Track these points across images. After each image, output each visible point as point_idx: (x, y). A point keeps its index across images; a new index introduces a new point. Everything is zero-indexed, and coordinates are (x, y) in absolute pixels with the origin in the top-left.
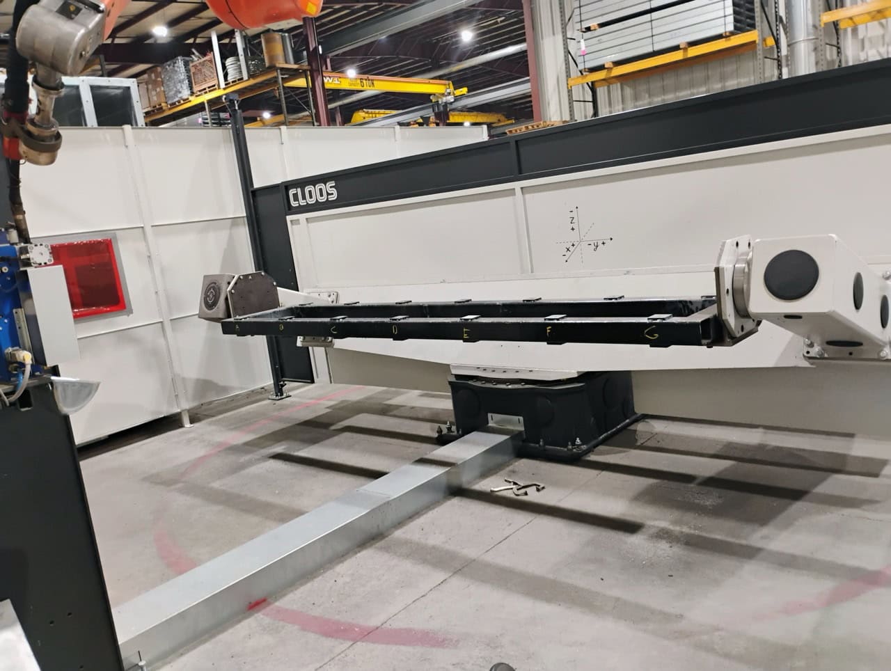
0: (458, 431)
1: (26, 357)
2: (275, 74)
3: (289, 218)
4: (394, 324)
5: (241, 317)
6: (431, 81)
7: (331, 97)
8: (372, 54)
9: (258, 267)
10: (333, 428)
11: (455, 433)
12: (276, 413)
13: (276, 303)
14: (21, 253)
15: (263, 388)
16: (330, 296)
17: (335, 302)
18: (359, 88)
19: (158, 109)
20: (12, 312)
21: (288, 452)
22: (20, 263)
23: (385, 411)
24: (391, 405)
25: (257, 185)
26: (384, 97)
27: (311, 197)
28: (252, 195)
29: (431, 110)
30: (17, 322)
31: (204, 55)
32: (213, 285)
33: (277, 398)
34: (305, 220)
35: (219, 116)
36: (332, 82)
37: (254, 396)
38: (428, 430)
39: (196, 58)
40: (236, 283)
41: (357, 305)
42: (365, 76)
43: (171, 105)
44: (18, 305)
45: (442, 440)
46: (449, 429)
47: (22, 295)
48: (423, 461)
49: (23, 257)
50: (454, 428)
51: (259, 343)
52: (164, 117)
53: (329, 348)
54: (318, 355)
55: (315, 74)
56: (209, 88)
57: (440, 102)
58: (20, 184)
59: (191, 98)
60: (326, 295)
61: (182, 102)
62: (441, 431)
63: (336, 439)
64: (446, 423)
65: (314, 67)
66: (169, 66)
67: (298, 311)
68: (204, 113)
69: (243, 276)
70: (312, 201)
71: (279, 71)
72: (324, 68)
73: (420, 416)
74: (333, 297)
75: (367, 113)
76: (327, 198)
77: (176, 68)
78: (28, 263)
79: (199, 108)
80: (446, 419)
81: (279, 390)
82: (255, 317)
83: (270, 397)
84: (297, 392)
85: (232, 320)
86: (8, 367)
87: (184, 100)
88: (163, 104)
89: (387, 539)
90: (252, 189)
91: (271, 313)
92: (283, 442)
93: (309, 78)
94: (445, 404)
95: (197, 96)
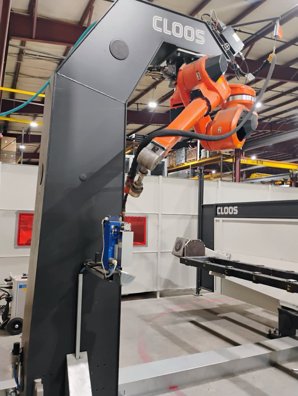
0: (279, 334)
1: (115, 262)
2: (220, 157)
3: (215, 219)
4: (255, 275)
5: (188, 257)
6: (291, 163)
7: (242, 166)
8: (264, 151)
9: (199, 238)
10: (219, 315)
11: (278, 335)
12: (195, 302)
13: (203, 254)
14: (122, 226)
15: (191, 289)
16: (227, 255)
17: (229, 258)
18: (256, 164)
19: (172, 166)
20: (114, 245)
21: (197, 321)
22: (121, 229)
23: (244, 314)
24: (248, 312)
25: (205, 203)
26: (267, 169)
27: (226, 211)
28: (202, 207)
29: (289, 176)
30: (115, 249)
31: (193, 147)
32: (179, 242)
33: (197, 295)
34: (222, 221)
35: (194, 171)
36: (244, 161)
37: (187, 292)
38: (264, 329)
39: (190, 149)
40: (189, 243)
41: (239, 262)
42: (259, 159)
43: (177, 165)
44: (117, 243)
45: (271, 336)
46: (275, 332)
47: (119, 240)
48: (259, 344)
49: (122, 227)
50: (277, 332)
51: (193, 270)
52: (173, 170)
53: (223, 279)
54: (218, 280)
55: (237, 158)
56: (193, 160)
57: (294, 173)
58: (126, 202)
59: (185, 163)
60: (226, 254)
61: (181, 164)
62: (271, 332)
63: (219, 321)
64: (274, 328)
65: (237, 155)
66: (179, 151)
67: (212, 260)
68: (189, 169)
69: (192, 240)
70: (226, 213)
71: (222, 156)
72: (241, 156)
73: (261, 321)
74: (228, 256)
75: (258, 174)
76: (233, 213)
77: (182, 152)
78: (123, 229)
79: (188, 167)
80: (274, 326)
81: (198, 292)
82: (194, 258)
83: (194, 294)
84: (205, 294)
85: (184, 258)
86: (109, 264)
87: (182, 164)
88: (174, 165)
89: (235, 377)
90: (202, 205)
91: (201, 258)
92: (196, 316)
93: (234, 158)
94: (275, 319)
95: (187, 163)
